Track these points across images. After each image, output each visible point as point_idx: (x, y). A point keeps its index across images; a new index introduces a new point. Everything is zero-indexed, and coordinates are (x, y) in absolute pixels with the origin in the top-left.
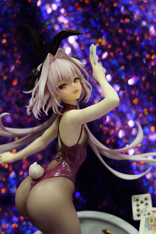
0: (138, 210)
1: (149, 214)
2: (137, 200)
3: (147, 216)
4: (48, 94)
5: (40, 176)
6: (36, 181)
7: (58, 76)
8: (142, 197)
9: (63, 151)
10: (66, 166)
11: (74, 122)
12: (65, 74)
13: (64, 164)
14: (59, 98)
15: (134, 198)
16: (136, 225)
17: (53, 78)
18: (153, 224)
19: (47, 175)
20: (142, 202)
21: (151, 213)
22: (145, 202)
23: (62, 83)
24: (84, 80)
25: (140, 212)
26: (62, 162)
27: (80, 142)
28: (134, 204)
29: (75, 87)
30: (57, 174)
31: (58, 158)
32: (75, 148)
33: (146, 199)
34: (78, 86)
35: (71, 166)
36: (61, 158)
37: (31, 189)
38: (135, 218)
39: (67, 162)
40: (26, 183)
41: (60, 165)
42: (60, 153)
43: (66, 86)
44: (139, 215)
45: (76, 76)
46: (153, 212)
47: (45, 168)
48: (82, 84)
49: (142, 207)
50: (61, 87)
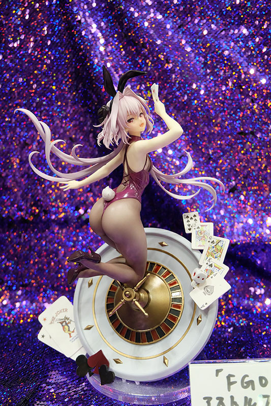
0: (189, 225)
1: (198, 228)
2: (188, 217)
3: (197, 230)
4: (118, 127)
5: (113, 197)
6: (108, 202)
7: (127, 112)
8: (191, 214)
9: (130, 177)
10: (133, 188)
11: (141, 151)
12: (133, 109)
13: (132, 187)
14: (127, 130)
15: (185, 216)
16: (189, 237)
17: (123, 113)
18: (202, 235)
19: (118, 197)
20: (191, 218)
21: (200, 227)
22: (194, 218)
23: (131, 117)
24: (147, 115)
25: (190, 227)
26: (130, 186)
27: (145, 169)
28: (185, 221)
29: (141, 121)
30: (126, 196)
31: (125, 183)
32: (140, 174)
33: (195, 216)
34: (142, 120)
35: (137, 188)
36: (128, 182)
37: (105, 209)
38: (187, 232)
39: (134, 185)
40: (99, 205)
41: (128, 188)
42: (126, 179)
43: (133, 120)
44: (190, 229)
45: (141, 112)
46: (202, 226)
47: (115, 191)
48: (145, 118)
49: (192, 222)
50: (129, 121)
